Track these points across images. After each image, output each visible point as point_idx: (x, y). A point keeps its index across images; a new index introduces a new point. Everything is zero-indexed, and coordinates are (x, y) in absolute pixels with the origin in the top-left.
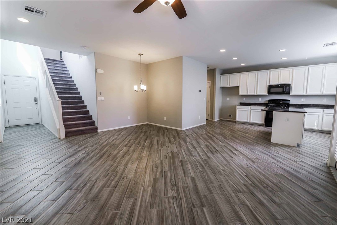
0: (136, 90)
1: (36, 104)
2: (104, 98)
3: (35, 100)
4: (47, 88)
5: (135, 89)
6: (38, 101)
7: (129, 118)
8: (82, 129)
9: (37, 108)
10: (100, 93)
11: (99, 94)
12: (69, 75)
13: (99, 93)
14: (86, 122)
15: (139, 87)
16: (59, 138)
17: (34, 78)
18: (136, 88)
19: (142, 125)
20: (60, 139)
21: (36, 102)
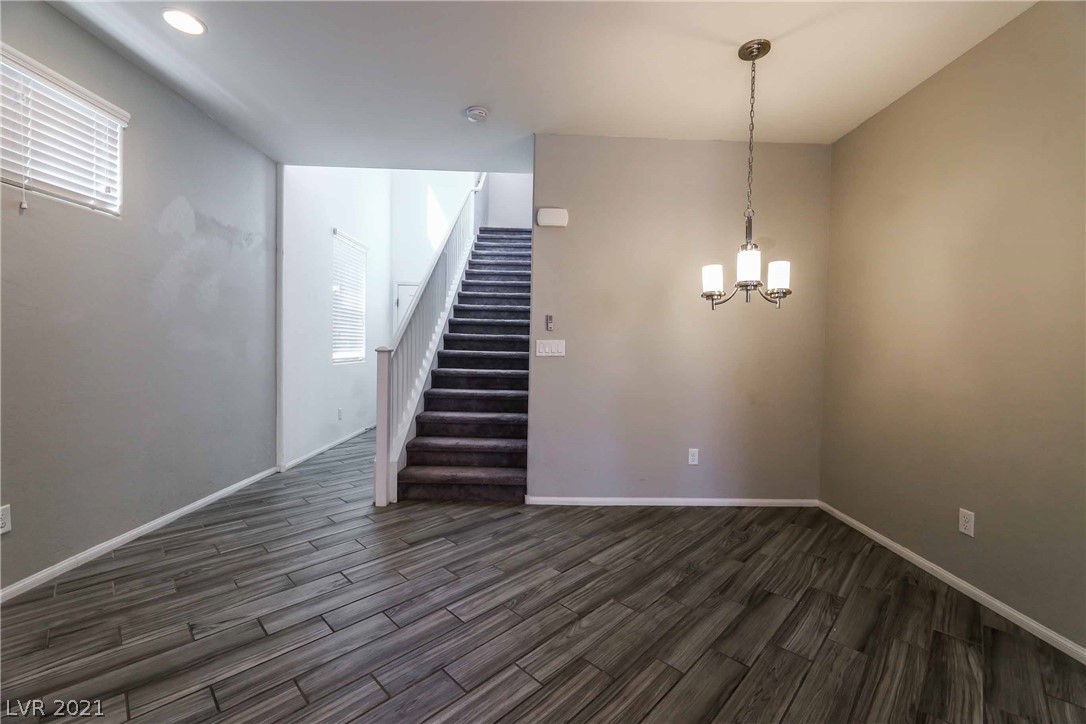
0: (709, 296)
2: (563, 342)
5: (707, 289)
7: (693, 456)
8: (466, 478)
10: (549, 319)
11: (544, 326)
13: (544, 320)
14: (495, 448)
15: (730, 271)
18: (712, 278)
19: (780, 510)
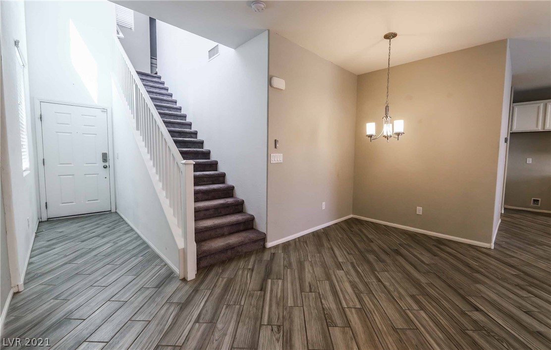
0: (370, 136)
1: (105, 167)
2: (282, 155)
3: (105, 157)
4: (138, 129)
5: (369, 133)
6: (110, 162)
9: (108, 177)
10: (276, 142)
12: (175, 104)
13: (274, 142)
16: (182, 277)
17: (104, 110)
20: (184, 280)
21: (107, 164)
